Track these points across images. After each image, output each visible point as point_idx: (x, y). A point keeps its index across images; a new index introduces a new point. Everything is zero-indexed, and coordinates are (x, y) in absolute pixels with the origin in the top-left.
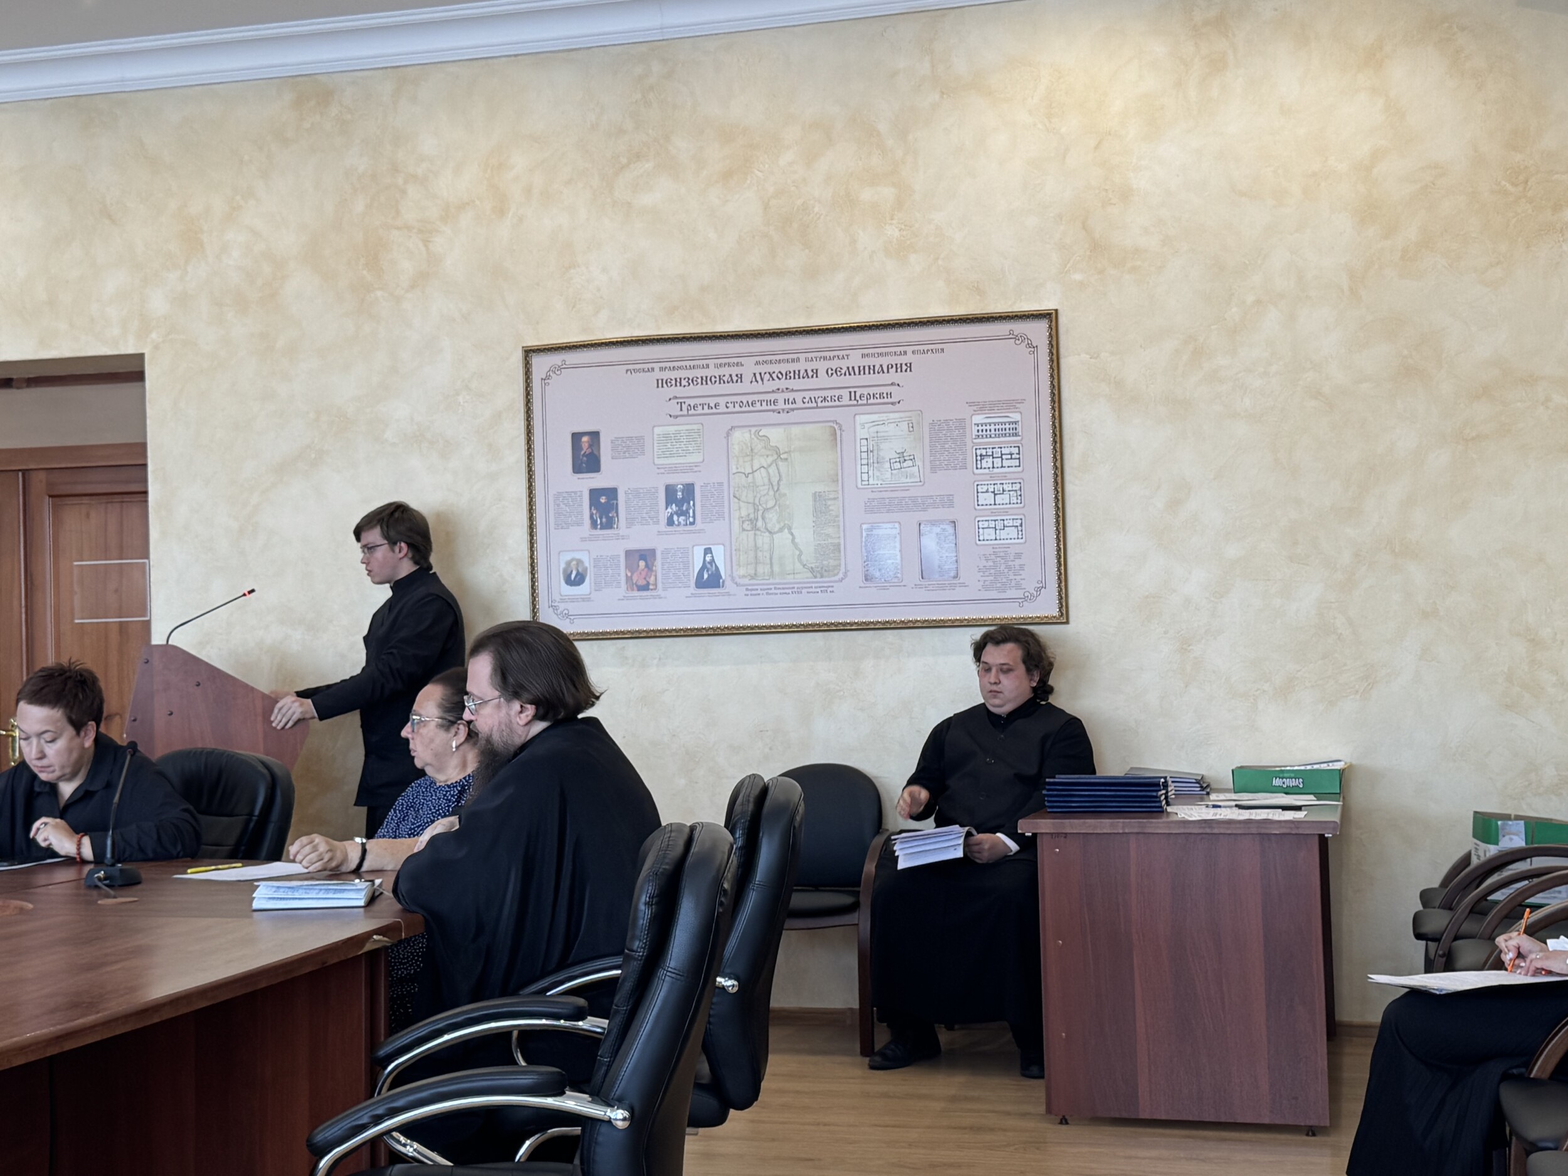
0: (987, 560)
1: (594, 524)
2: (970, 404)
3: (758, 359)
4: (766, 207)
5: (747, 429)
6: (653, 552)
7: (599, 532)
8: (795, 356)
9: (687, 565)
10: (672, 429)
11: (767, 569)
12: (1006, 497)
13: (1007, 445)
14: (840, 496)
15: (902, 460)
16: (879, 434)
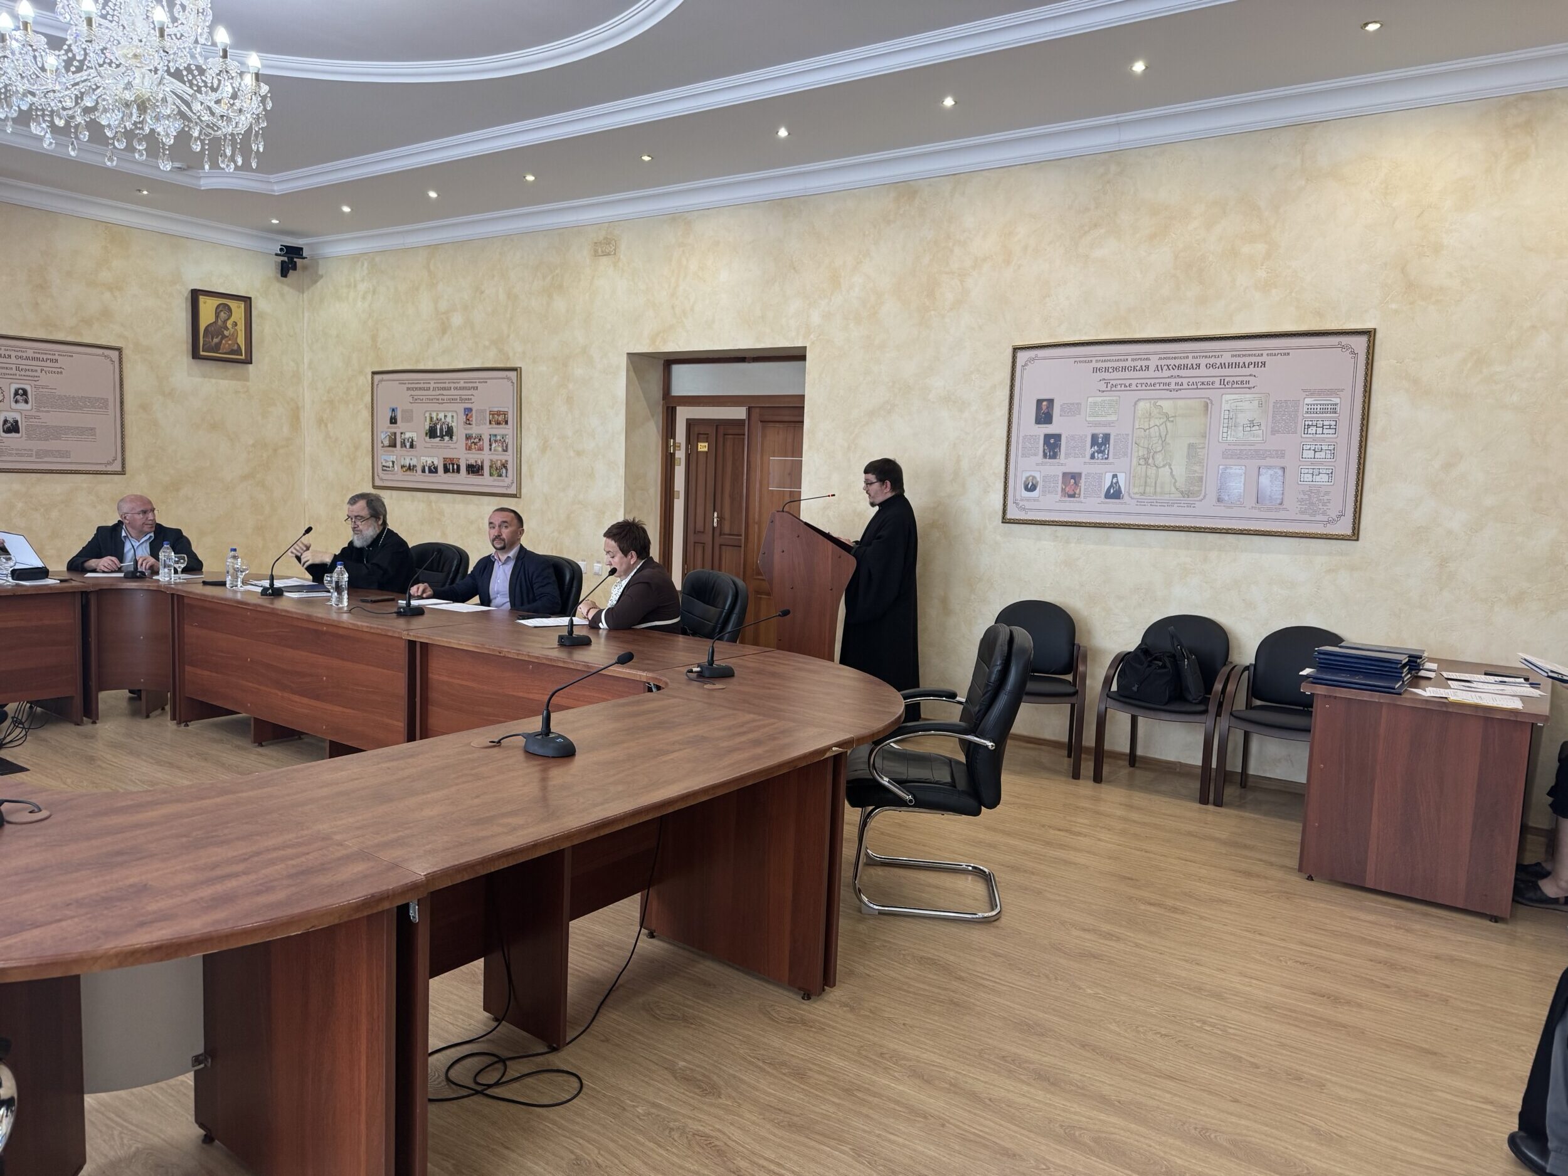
0: (1304, 494)
1: (1045, 456)
2: (1304, 391)
3: (1160, 356)
4: (1176, 257)
5: (1148, 401)
6: (1080, 474)
7: (1047, 460)
8: (1186, 355)
9: (1100, 486)
10: (1099, 399)
11: (1152, 490)
12: (1322, 454)
13: (1328, 419)
14: (1207, 445)
15: (1252, 425)
16: (1238, 408)
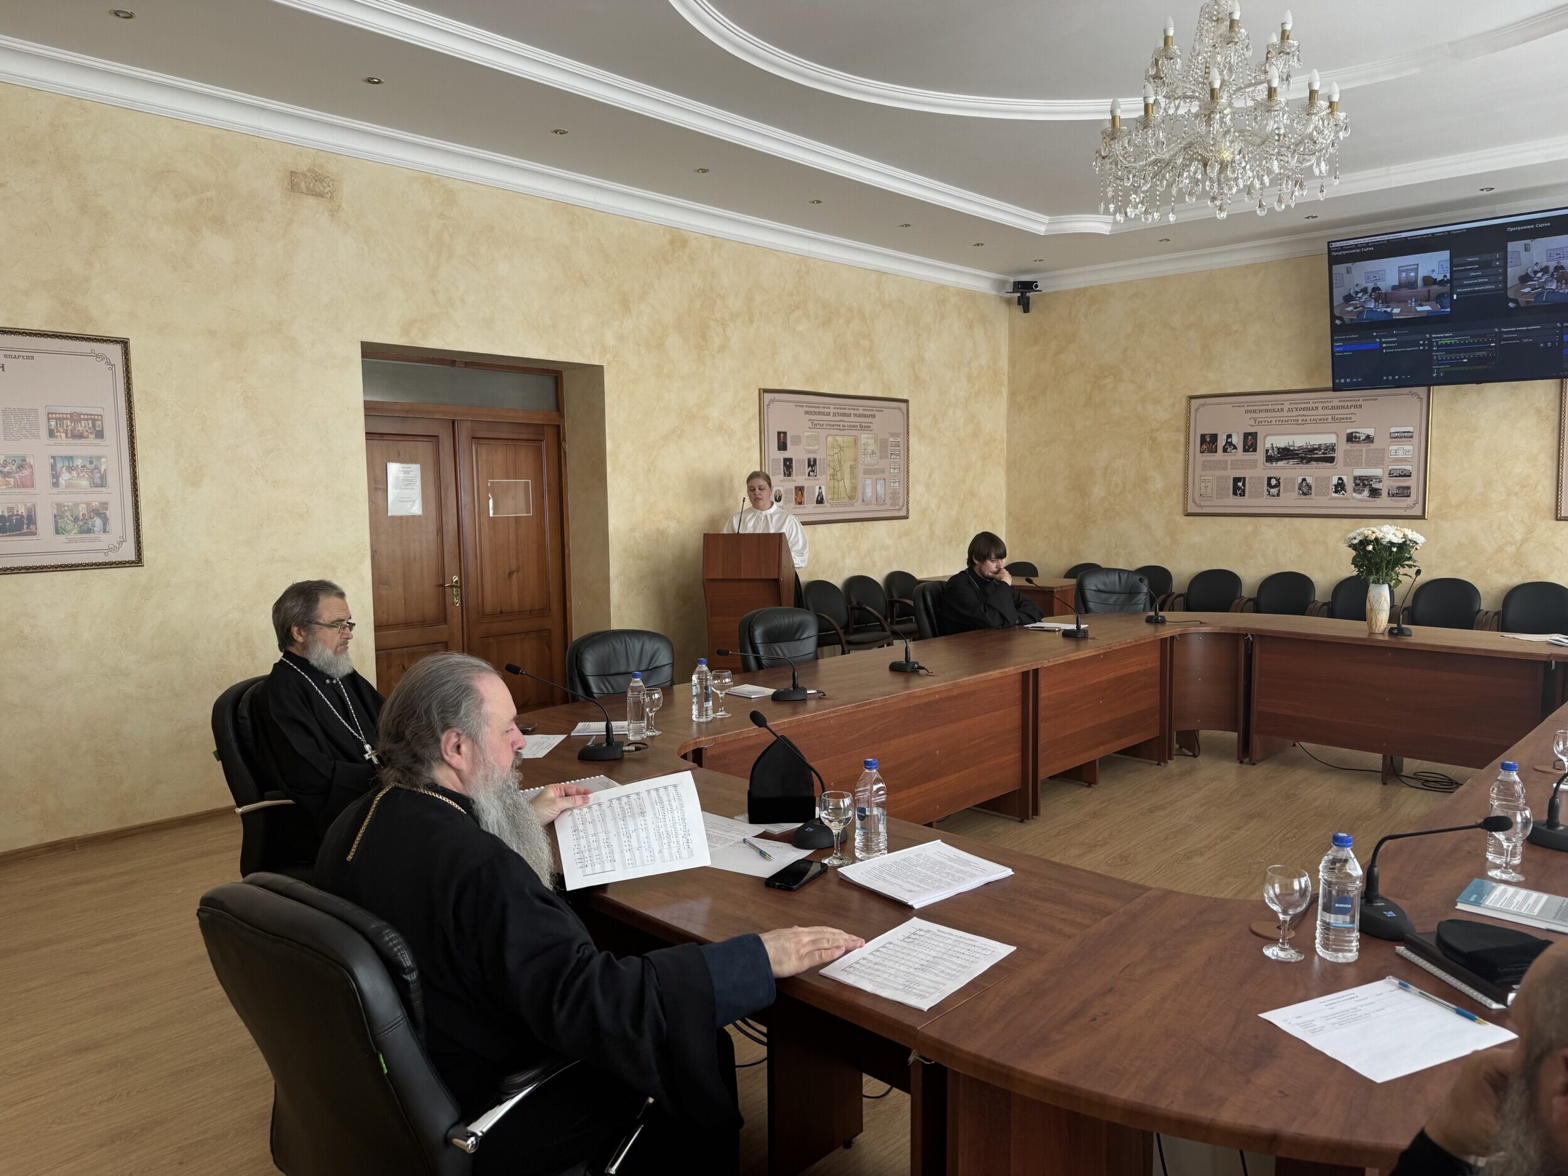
0: (892, 495)
1: (784, 474)
2: (889, 433)
3: (834, 406)
4: (835, 341)
5: (832, 436)
6: (803, 487)
7: (787, 478)
8: (844, 406)
9: (814, 493)
10: (810, 434)
14: (856, 466)
15: (873, 453)
16: (867, 442)
